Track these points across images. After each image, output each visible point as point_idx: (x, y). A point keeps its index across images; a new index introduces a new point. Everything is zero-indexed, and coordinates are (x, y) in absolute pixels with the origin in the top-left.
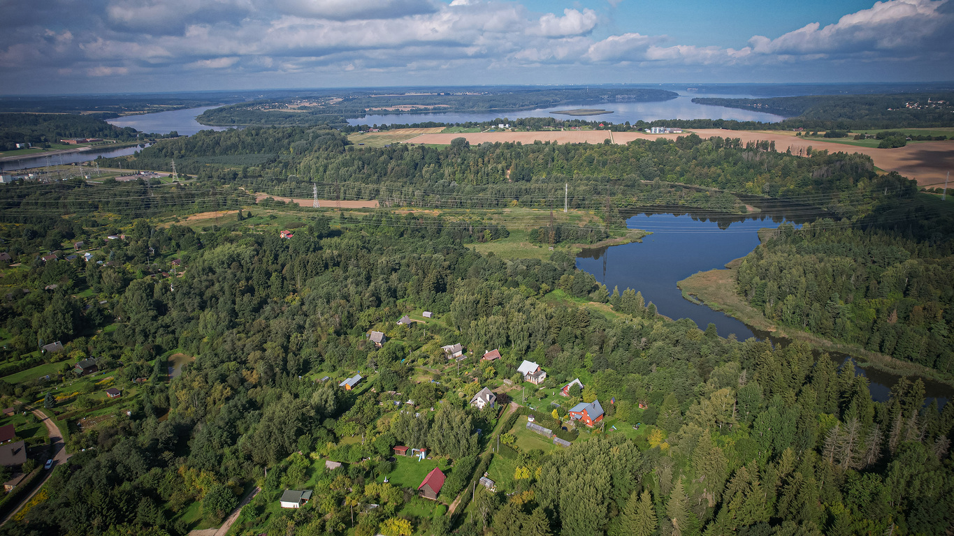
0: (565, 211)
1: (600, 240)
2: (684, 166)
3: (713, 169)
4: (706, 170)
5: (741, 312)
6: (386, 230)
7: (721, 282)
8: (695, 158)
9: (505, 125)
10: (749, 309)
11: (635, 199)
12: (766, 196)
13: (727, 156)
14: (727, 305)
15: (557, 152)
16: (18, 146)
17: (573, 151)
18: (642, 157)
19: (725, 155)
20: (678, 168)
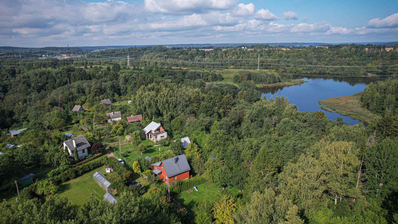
0: (258, 70)
1: (275, 83)
2: (331, 58)
3: (347, 58)
4: (343, 59)
5: (365, 116)
6: (154, 74)
7: (349, 101)
8: (337, 54)
9: (245, 48)
10: (370, 114)
11: (301, 69)
12: (380, 71)
13: (356, 52)
14: (353, 112)
15: (264, 52)
16: (43, 56)
17: (272, 52)
18: (308, 54)
19: (355, 51)
20: (328, 59)
